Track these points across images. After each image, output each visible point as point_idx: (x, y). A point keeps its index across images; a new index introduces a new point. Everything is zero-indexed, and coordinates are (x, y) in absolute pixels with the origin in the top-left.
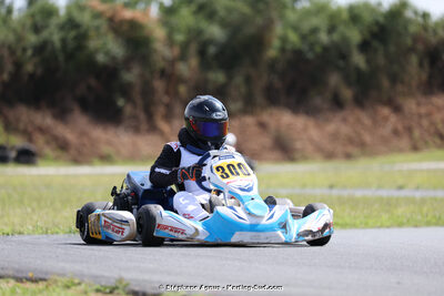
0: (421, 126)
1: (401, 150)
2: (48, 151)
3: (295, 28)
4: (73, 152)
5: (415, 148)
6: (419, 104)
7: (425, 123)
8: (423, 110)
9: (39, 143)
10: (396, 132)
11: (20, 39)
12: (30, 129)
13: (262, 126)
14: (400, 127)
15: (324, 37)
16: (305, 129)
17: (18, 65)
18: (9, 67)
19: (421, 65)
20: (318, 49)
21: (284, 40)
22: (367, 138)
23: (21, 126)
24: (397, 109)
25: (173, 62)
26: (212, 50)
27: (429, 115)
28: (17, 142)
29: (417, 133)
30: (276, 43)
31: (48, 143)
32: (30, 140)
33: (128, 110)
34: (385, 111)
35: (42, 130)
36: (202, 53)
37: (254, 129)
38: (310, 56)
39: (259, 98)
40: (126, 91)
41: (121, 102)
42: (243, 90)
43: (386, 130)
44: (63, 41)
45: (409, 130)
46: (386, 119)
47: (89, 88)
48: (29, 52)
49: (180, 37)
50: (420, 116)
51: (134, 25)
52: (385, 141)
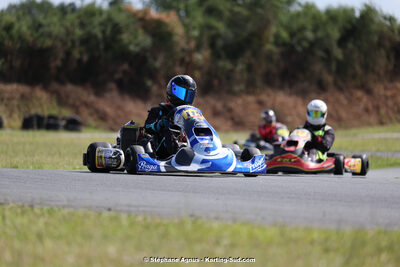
0: (387, 105)
1: (370, 124)
2: (91, 121)
3: (287, 28)
4: (111, 122)
5: (381, 123)
6: (386, 88)
7: (390, 103)
8: (389, 93)
9: (85, 115)
10: (367, 110)
11: (69, 33)
12: (78, 103)
13: (261, 103)
14: (370, 106)
15: (310, 35)
16: (295, 107)
17: (68, 54)
18: (61, 55)
19: (388, 57)
20: (305, 44)
21: (277, 36)
22: (344, 114)
23: (71, 101)
24: (369, 92)
25: (190, 53)
26: (220, 43)
27: (394, 97)
28: (67, 113)
29: (383, 111)
30: (272, 39)
31: (91, 115)
32: (78, 112)
33: (155, 89)
34: (359, 93)
35: (87, 105)
36: (212, 45)
37: (254, 106)
38: (299, 49)
39: (259, 82)
40: (153, 74)
41: (149, 83)
42: (245, 75)
43: (359, 108)
44: (104, 32)
45: (377, 108)
46: (359, 99)
47: (125, 72)
48: (77, 44)
49: (196, 33)
50: (387, 98)
51: (159, 23)
52: (358, 117)
